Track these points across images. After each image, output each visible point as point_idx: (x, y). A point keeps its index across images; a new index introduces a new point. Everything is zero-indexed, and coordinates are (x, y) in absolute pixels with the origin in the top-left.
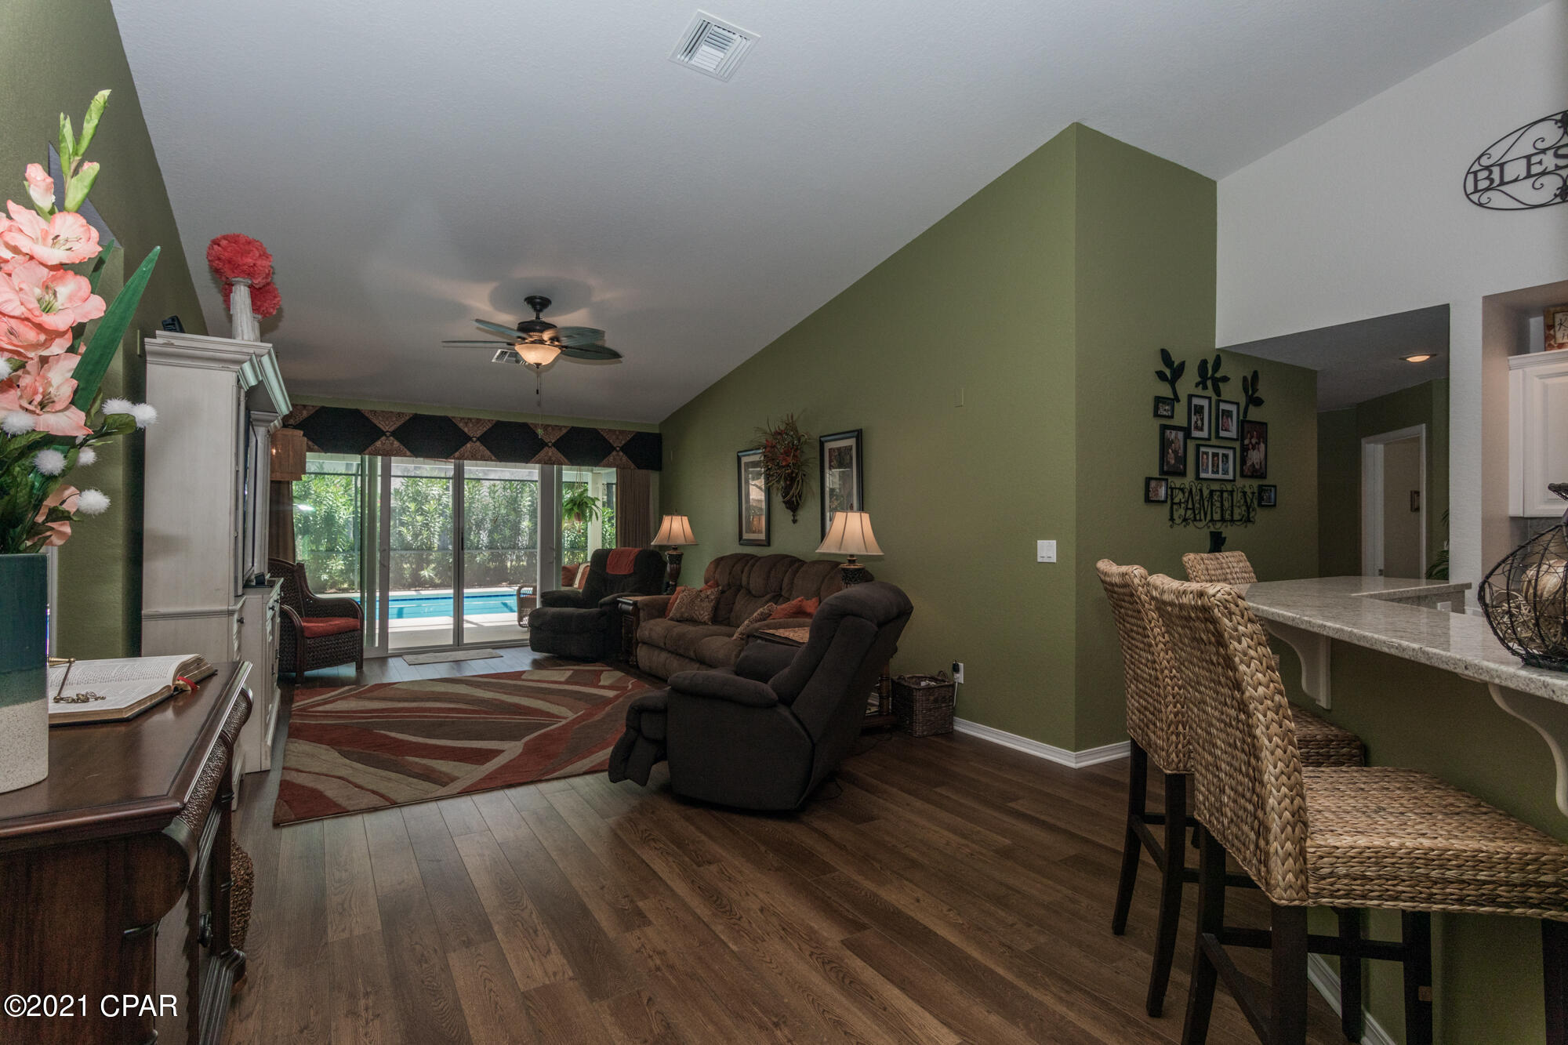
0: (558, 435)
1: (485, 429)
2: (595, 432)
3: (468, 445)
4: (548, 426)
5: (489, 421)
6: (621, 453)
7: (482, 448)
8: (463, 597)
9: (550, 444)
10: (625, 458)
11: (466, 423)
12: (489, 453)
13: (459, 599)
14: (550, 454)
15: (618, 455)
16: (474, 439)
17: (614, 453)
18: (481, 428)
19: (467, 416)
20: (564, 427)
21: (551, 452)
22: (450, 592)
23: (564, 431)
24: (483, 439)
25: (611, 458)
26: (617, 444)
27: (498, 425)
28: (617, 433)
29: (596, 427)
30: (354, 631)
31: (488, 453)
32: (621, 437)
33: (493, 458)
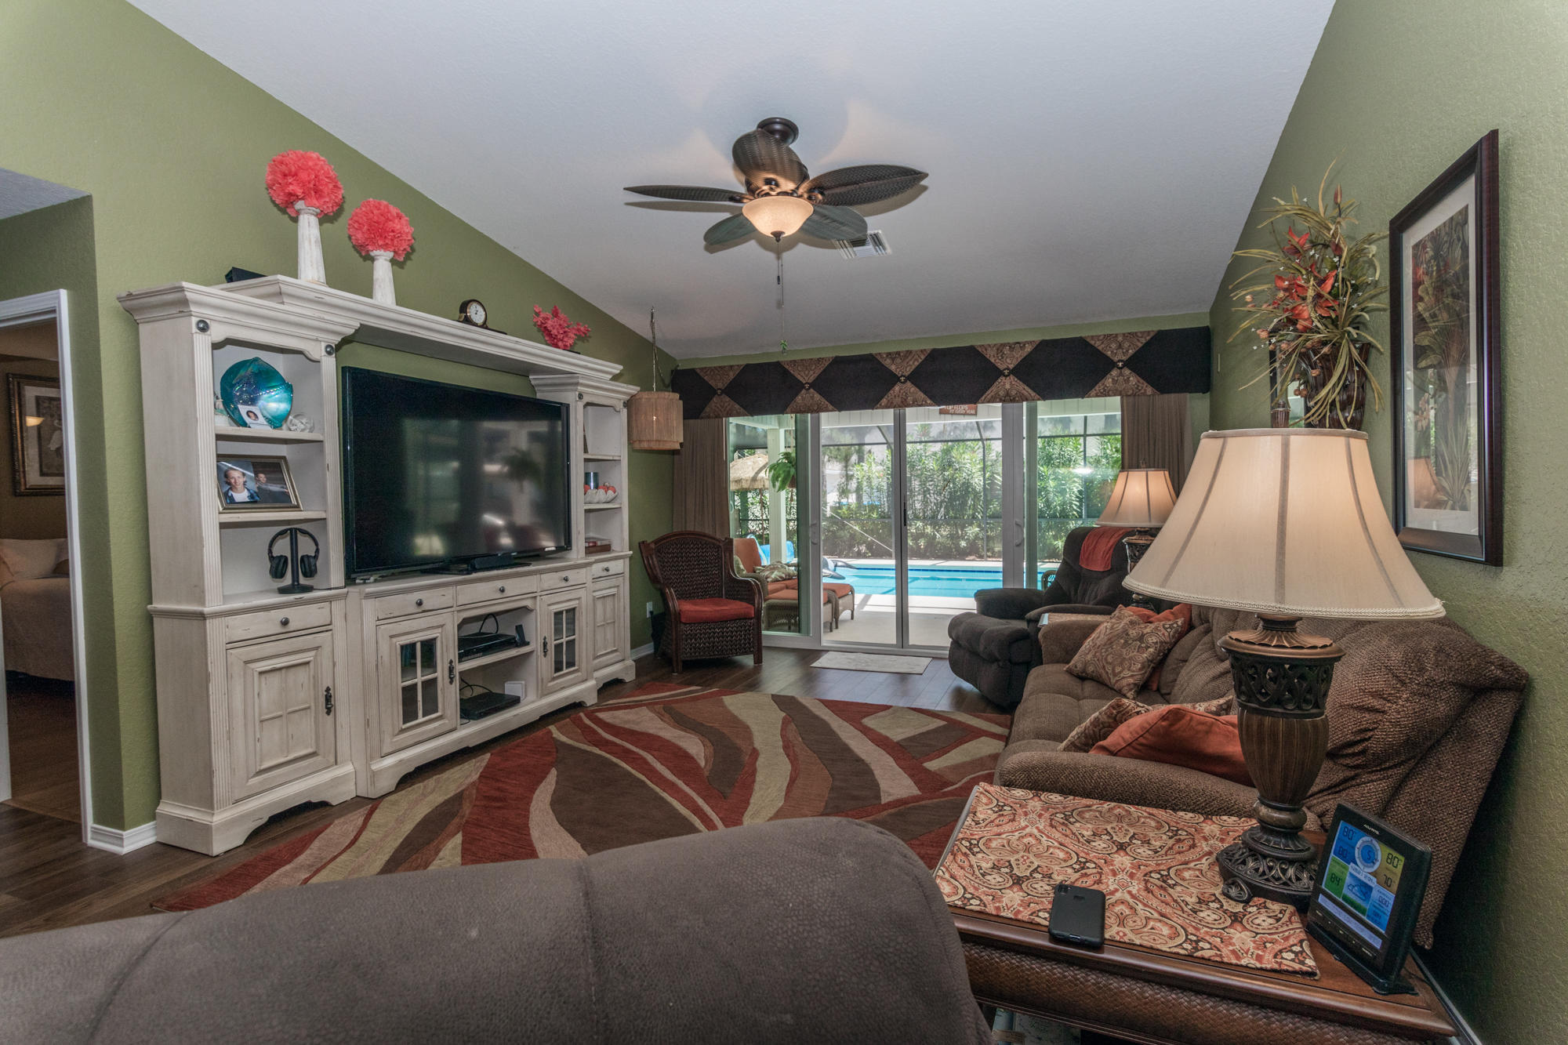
0: (1020, 355)
1: (917, 363)
2: (1082, 343)
3: (897, 388)
4: (1004, 345)
5: (922, 351)
6: (1127, 372)
7: (913, 389)
8: (907, 570)
9: (1006, 372)
10: (1134, 379)
11: (893, 360)
12: (923, 395)
13: (902, 572)
14: (1008, 386)
15: (1121, 374)
16: (902, 379)
17: (1114, 372)
18: (911, 363)
19: (895, 350)
20: (1027, 342)
21: (1008, 383)
22: (891, 562)
23: (1029, 349)
24: (914, 378)
25: (1108, 382)
26: (1119, 357)
27: (934, 355)
28: (1120, 339)
29: (1083, 335)
30: (746, 619)
31: (921, 395)
32: (1126, 345)
33: (929, 402)
